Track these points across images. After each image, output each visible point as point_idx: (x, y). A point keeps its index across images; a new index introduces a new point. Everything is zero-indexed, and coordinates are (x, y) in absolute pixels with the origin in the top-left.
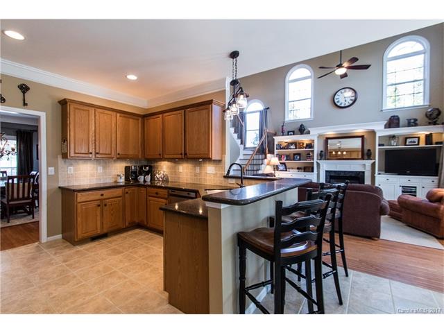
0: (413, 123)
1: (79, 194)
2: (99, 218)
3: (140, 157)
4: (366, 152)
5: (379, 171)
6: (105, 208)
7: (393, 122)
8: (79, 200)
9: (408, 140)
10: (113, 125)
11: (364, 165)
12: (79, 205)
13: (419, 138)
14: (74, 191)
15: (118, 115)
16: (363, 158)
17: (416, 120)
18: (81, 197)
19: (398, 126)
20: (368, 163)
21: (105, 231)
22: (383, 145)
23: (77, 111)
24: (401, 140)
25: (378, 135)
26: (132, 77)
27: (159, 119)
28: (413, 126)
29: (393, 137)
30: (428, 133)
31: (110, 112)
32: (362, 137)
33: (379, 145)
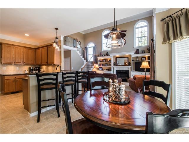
0: (143, 52)
1: (5, 77)
2: (14, 86)
3: (34, 64)
4: (129, 63)
5: (133, 70)
6: (17, 82)
7: (137, 52)
8: (5, 79)
9: (142, 58)
10: (22, 52)
11: (128, 68)
12: (5, 80)
13: (145, 58)
14: (3, 75)
15: (24, 48)
16: (128, 66)
17: (144, 51)
18: (6, 78)
19: (138, 53)
20: (129, 67)
21: (17, 90)
22: (134, 60)
23: (6, 47)
24: (140, 58)
25: (132, 56)
26: (27, 35)
27: (40, 50)
28: (143, 53)
29: (137, 57)
30: (148, 56)
31: (20, 47)
32: (128, 57)
33: (133, 60)
